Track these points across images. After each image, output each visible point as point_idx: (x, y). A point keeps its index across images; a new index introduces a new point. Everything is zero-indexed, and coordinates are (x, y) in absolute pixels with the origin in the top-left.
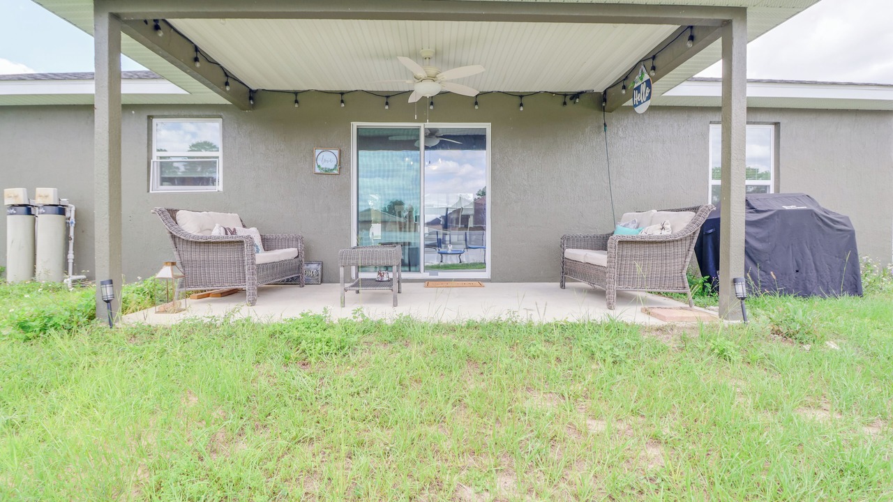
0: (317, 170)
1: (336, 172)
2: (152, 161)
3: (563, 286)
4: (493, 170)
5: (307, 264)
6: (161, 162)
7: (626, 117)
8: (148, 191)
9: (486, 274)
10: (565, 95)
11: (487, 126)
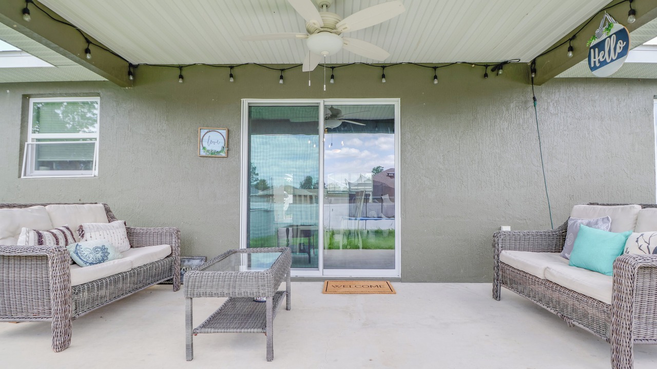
0: (203, 153)
1: (223, 154)
2: (26, 143)
3: (497, 296)
4: (403, 152)
5: (189, 260)
6: (38, 146)
7: (557, 91)
8: (20, 177)
9: (396, 273)
10: (486, 66)
11: (396, 102)
